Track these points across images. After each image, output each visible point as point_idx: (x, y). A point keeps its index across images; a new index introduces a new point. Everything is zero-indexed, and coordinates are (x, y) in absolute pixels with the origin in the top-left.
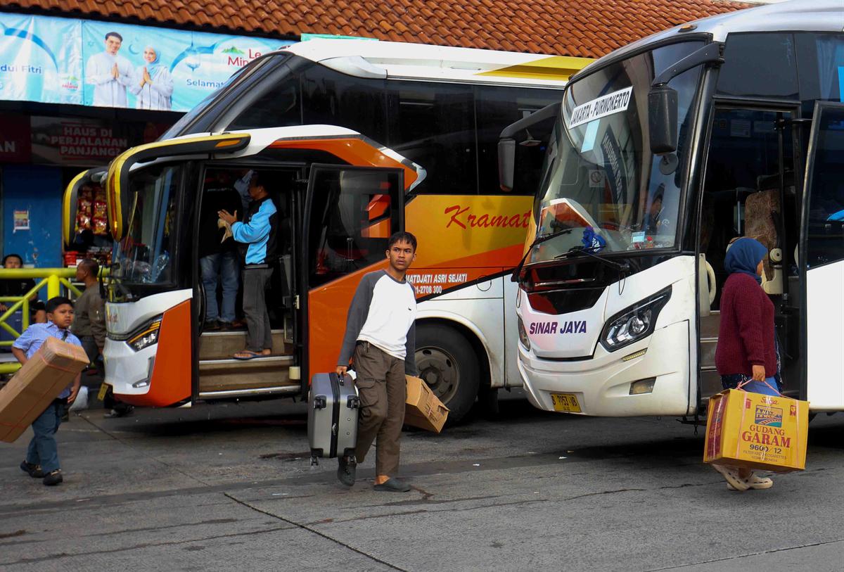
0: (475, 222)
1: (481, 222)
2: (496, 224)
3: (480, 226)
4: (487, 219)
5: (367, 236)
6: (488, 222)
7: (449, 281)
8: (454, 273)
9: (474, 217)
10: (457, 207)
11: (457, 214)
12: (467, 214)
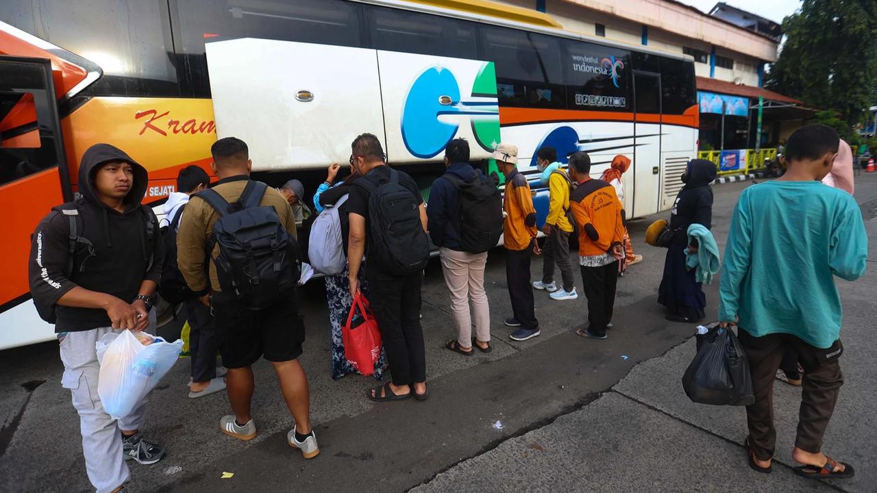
0: (179, 128)
1: (186, 129)
2: (206, 130)
3: (185, 132)
4: (195, 124)
5: (13, 147)
6: (196, 128)
7: (151, 195)
8: (156, 186)
9: (177, 123)
10: (154, 112)
11: (153, 119)
12: (167, 120)
